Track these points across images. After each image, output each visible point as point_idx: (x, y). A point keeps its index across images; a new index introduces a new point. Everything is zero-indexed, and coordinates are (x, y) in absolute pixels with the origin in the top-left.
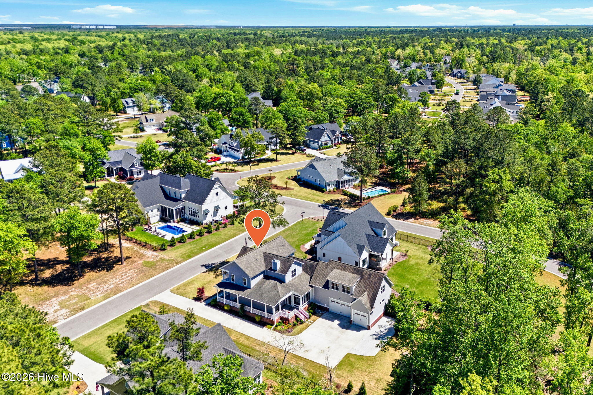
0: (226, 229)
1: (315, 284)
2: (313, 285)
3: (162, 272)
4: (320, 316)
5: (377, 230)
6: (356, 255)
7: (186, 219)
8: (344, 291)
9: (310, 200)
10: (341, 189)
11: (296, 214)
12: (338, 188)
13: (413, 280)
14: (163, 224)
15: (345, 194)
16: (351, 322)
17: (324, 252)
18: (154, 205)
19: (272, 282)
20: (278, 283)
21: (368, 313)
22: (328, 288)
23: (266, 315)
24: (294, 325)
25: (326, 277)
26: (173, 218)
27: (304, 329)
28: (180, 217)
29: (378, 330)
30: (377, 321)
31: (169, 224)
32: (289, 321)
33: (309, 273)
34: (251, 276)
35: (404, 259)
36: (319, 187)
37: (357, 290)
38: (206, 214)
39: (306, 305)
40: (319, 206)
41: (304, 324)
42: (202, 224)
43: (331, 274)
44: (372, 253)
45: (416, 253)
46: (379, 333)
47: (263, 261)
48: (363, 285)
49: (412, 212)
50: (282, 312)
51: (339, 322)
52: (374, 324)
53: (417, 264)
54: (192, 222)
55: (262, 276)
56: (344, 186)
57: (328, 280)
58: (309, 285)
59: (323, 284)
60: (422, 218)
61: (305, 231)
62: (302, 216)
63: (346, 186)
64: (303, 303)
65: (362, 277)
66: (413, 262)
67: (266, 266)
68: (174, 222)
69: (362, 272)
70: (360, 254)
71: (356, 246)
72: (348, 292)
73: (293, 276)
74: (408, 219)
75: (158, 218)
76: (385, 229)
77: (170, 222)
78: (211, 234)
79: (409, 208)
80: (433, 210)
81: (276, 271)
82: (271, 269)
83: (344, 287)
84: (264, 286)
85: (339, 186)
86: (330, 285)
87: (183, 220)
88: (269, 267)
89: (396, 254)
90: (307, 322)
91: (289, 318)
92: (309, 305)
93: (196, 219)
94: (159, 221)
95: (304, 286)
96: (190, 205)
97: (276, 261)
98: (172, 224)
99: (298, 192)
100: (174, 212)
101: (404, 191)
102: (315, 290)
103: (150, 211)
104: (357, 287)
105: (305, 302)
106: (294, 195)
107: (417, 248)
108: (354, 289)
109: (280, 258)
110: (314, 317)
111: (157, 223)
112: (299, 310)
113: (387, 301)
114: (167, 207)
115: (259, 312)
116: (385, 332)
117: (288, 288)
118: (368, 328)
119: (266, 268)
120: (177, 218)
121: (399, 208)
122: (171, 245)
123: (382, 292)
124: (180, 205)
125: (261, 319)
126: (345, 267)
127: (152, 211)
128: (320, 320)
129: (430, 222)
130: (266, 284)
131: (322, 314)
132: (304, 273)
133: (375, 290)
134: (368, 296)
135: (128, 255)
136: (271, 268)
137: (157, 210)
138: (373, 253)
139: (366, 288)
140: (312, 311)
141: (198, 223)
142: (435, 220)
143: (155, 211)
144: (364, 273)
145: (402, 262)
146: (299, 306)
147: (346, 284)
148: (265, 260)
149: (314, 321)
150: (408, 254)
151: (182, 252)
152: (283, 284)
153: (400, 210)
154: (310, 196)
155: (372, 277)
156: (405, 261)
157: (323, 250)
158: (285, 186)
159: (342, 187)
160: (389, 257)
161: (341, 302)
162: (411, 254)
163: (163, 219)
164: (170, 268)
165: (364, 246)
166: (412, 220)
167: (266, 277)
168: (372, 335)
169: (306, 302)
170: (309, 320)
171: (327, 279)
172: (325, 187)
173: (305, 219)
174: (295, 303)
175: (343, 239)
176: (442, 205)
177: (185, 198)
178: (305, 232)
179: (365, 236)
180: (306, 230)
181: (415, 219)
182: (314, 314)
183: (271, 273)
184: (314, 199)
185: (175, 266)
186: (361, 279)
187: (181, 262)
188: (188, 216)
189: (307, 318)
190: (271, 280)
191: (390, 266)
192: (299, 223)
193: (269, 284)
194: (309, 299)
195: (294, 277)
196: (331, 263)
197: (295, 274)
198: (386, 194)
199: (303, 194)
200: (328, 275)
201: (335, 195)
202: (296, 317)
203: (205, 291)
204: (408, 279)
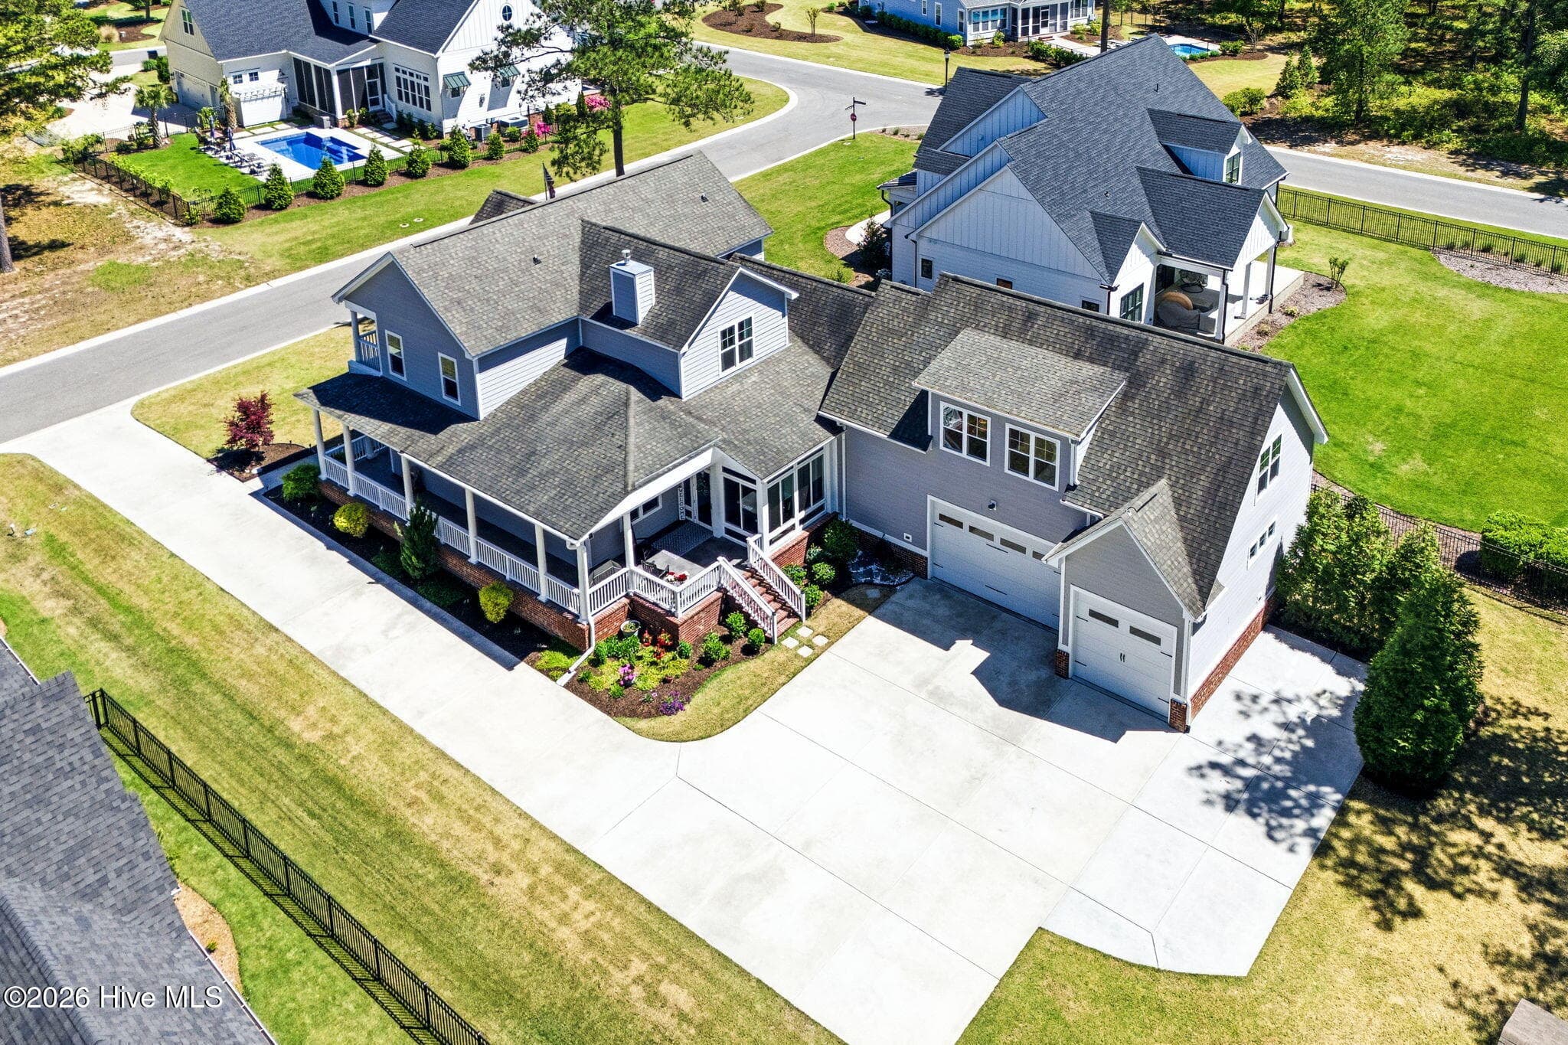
0: (531, 157)
1: (852, 415)
2: (839, 420)
3: (157, 314)
4: (872, 608)
5: (1195, 156)
6: (1088, 271)
7: (389, 118)
8: (1019, 463)
9: (895, 75)
10: (1021, 39)
11: (833, 115)
12: (1010, 37)
13: (1399, 410)
14: (294, 131)
15: (1037, 55)
16: (1057, 663)
17: (925, 250)
18: (260, 51)
19: (603, 387)
20: (635, 394)
21: (1180, 626)
22: (922, 440)
23: (544, 584)
24: (707, 661)
25: (916, 374)
26: (332, 111)
27: (765, 691)
28: (363, 103)
29: (1236, 732)
30: (1225, 666)
31: (314, 131)
32: (673, 630)
33: (828, 347)
34: (473, 349)
35: (1325, 302)
36: (938, 31)
37: (1105, 462)
38: (456, 93)
39: (799, 533)
40: (930, 92)
41: (770, 655)
42: (440, 136)
43: (944, 359)
44: (1169, 262)
45: (1386, 278)
46: (1247, 752)
47: (574, 268)
48: (1139, 433)
49: (1323, 118)
50: (639, 570)
51: (980, 656)
52: (1209, 686)
53: (1398, 328)
54: (404, 128)
55: (557, 351)
56: (1036, 30)
57: (924, 394)
58: (820, 420)
59: (896, 416)
60: (1370, 138)
61: (858, 177)
62: (854, 118)
63: (1044, 31)
64: (774, 525)
65: (1136, 382)
66: (1375, 319)
67: (585, 296)
68: (335, 123)
69: (1135, 354)
70: (1113, 264)
71: (1088, 222)
72: (1044, 472)
73: (728, 361)
74: (1308, 141)
75: (275, 108)
76: (1235, 150)
77: (321, 126)
78: (462, 172)
79: (1304, 103)
80: (1414, 110)
81: (632, 324)
82: (605, 314)
83: (1018, 439)
84: (558, 408)
85: (1015, 29)
86: (938, 425)
87: (374, 121)
88: (597, 305)
89: (1287, 279)
90: (790, 642)
91: (681, 616)
92: (815, 537)
93: (417, 112)
94: (282, 120)
95: (790, 420)
96: (400, 55)
97: (633, 267)
98: (324, 133)
99: (855, 47)
100: (335, 79)
101: (1272, 50)
102: (854, 444)
103: (246, 78)
104: (1097, 445)
105: (789, 514)
106: (838, 57)
107: (1381, 255)
108: (1080, 453)
109: (662, 254)
110: (838, 607)
111: (271, 124)
112: (752, 560)
113: (1287, 537)
114: (313, 62)
115: (507, 563)
116: (1287, 746)
117: (687, 431)
118: (1175, 720)
119: (583, 308)
120: (347, 105)
121: (1265, 103)
122: (266, 206)
123: (1262, 484)
124: (361, 57)
125: (516, 602)
126: (1030, 317)
127: (254, 76)
128: (873, 629)
129: (1413, 153)
130: (569, 398)
131: (889, 591)
132: (800, 347)
133: (1224, 469)
134: (1178, 502)
135: (60, 237)
136: (608, 307)
137: (276, 73)
138: (1177, 263)
139: (1163, 454)
140: (825, 571)
141: (425, 131)
142: (1431, 145)
143: (270, 80)
144: (1145, 359)
145: (1321, 316)
146: (751, 540)
147: (1035, 420)
148: (585, 265)
149: (834, 636)
150: (1347, 279)
151: (299, 233)
152: (664, 402)
153: (1270, 109)
154: (899, 60)
155: (1203, 384)
156: (1337, 313)
157: (923, 244)
158: (808, 30)
159: (1025, 32)
160: (1258, 289)
161: (1002, 530)
162: (1360, 284)
163: (299, 113)
164: (203, 298)
165: (1136, 224)
166: (1331, 146)
167: (582, 360)
168: (1198, 770)
169: (799, 515)
170: (804, 632)
171: (919, 384)
172: (962, 29)
173: (866, 136)
174: (732, 515)
175: (1024, 180)
176: (1446, 94)
177: (385, 31)
178: (857, 179)
179: (1136, 182)
180: (862, 170)
181: (1340, 143)
182: (839, 587)
183: (604, 340)
184: (913, 71)
185: (236, 289)
186: (1126, 396)
187: (272, 275)
188: (394, 104)
189: (792, 614)
190: (599, 378)
191: (1262, 334)
192: (838, 146)
193: (583, 400)
194: (819, 494)
195: (739, 365)
196: (947, 297)
197: (746, 351)
198: (1203, 58)
199: (874, 56)
200: (927, 362)
201: (999, 59)
202: (728, 605)
203: (275, 415)
204: (1371, 406)
